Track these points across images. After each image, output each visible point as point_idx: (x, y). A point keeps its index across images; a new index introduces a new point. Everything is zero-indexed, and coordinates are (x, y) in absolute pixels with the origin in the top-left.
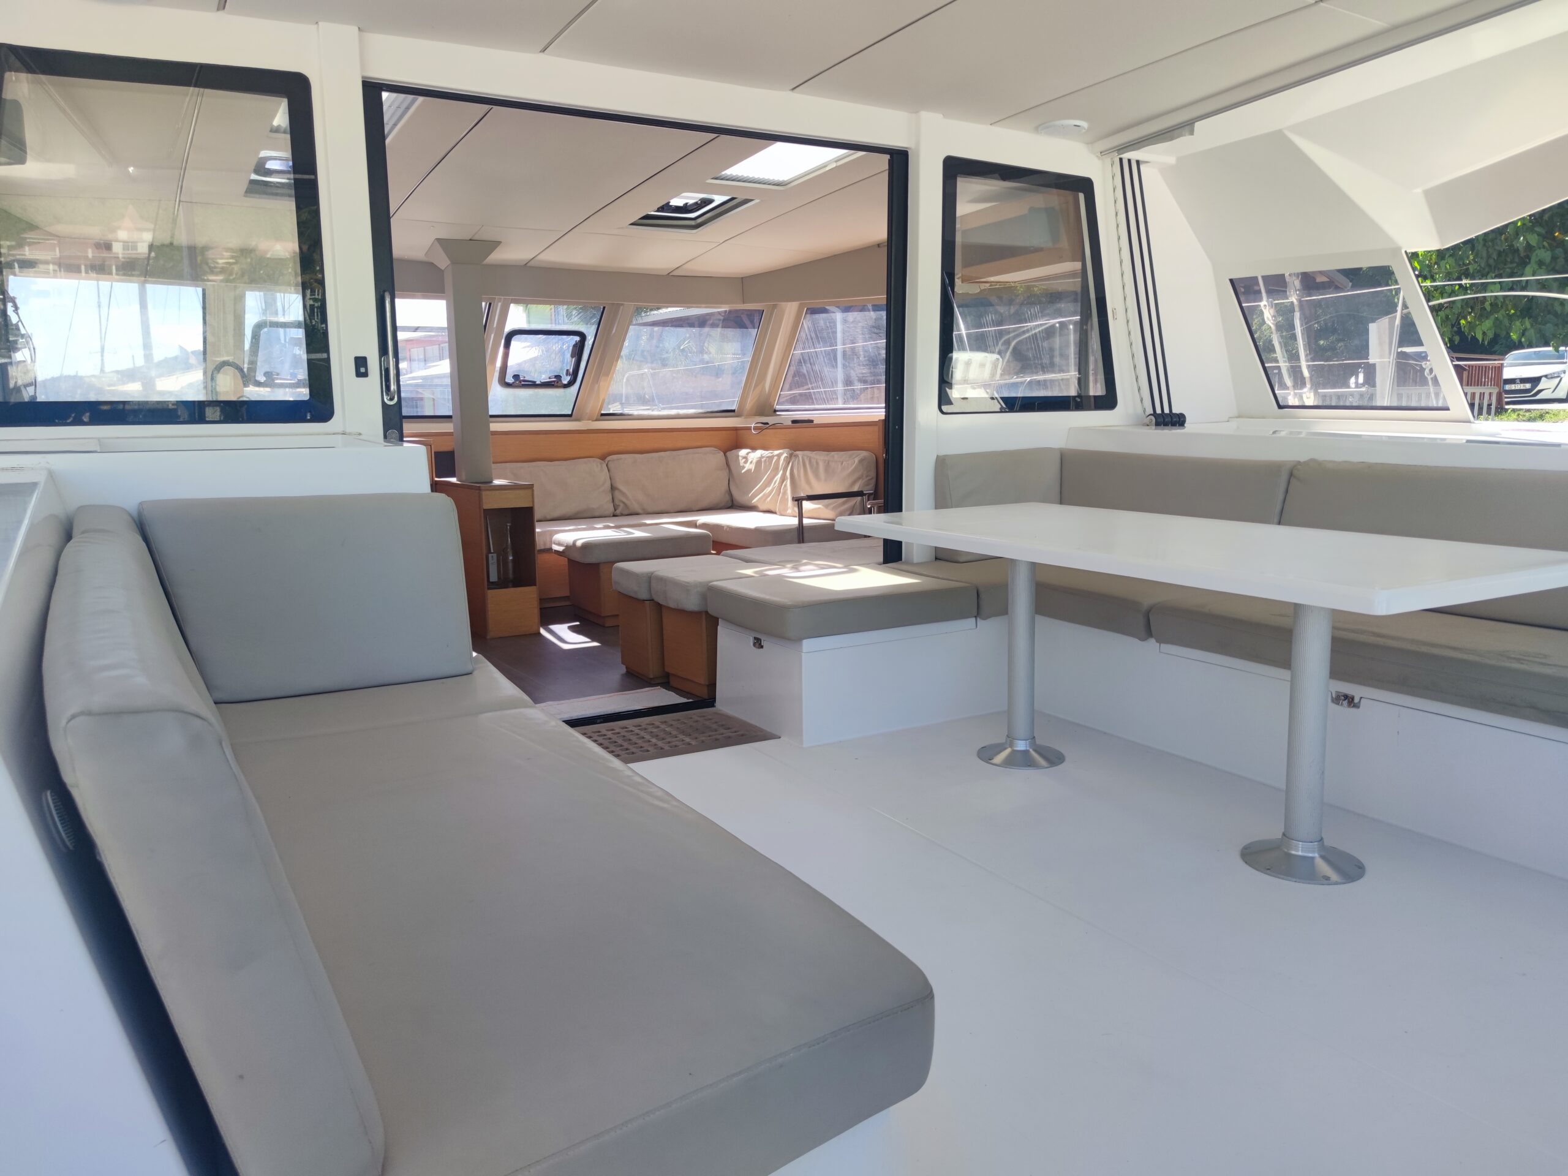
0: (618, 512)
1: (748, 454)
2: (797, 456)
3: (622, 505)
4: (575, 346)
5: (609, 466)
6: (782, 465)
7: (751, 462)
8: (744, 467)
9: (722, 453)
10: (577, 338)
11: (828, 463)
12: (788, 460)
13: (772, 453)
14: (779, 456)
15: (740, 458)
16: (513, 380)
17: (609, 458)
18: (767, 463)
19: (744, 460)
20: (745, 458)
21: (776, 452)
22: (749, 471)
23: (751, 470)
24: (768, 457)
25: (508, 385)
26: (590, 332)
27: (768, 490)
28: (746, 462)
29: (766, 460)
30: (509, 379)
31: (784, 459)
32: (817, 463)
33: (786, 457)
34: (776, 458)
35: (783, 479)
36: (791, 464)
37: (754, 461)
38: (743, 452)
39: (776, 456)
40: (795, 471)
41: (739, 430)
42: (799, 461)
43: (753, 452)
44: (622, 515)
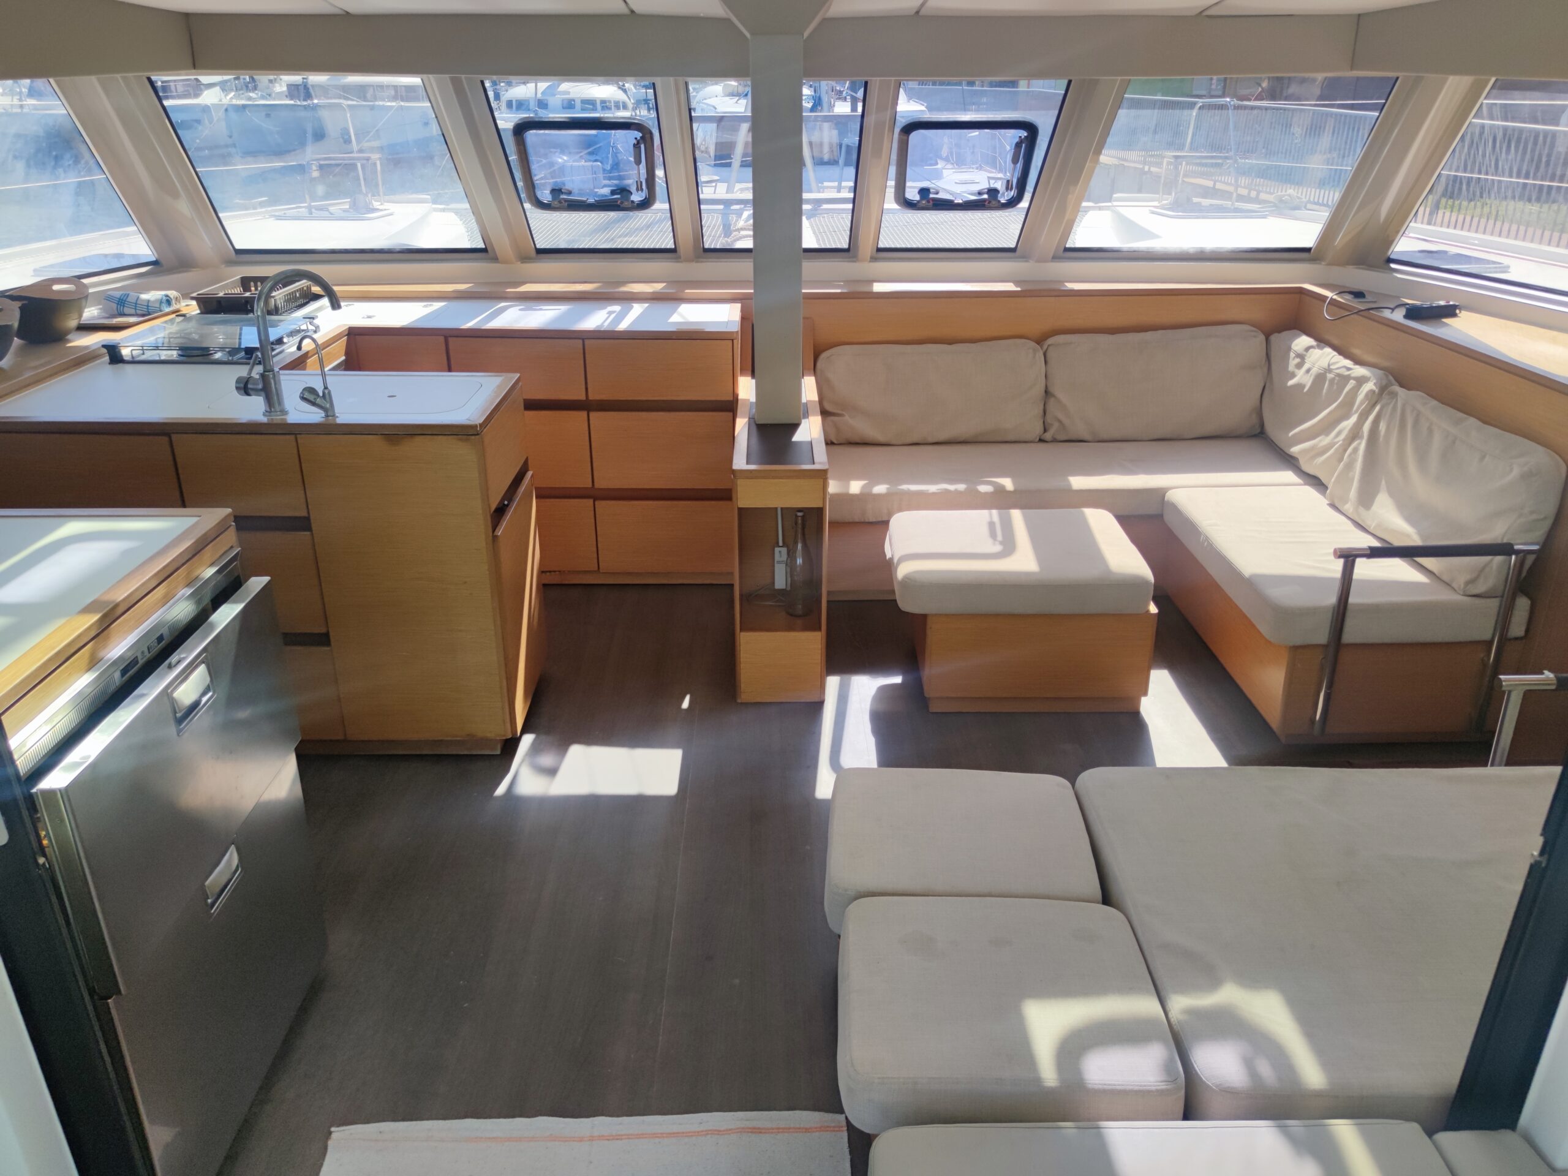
0: (1048, 436)
1: (1308, 349)
2: (1394, 395)
3: (1056, 425)
4: (1018, 145)
5: (1049, 355)
6: (1361, 404)
7: (1308, 371)
8: (1293, 375)
9: (1262, 337)
10: (1023, 134)
11: (1454, 442)
12: (1374, 399)
13: (1349, 369)
14: (1361, 381)
15: (1292, 355)
16: (917, 198)
17: (1050, 341)
18: (1335, 387)
19: (1298, 360)
20: (1301, 357)
21: (1360, 371)
22: (1300, 386)
23: (1304, 386)
24: (1339, 375)
25: (910, 205)
26: (1044, 121)
27: (1323, 441)
28: (1299, 366)
29: (1333, 379)
30: (912, 194)
31: (1367, 395)
32: (1430, 431)
33: (1372, 392)
34: (1352, 383)
35: (1355, 435)
36: (1377, 408)
37: (1314, 371)
38: (1303, 341)
39: (1355, 379)
40: (1382, 427)
41: (1308, 295)
42: (1394, 409)
43: (1319, 347)
44: (1055, 441)
